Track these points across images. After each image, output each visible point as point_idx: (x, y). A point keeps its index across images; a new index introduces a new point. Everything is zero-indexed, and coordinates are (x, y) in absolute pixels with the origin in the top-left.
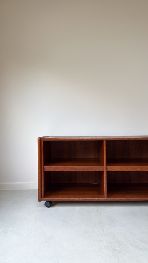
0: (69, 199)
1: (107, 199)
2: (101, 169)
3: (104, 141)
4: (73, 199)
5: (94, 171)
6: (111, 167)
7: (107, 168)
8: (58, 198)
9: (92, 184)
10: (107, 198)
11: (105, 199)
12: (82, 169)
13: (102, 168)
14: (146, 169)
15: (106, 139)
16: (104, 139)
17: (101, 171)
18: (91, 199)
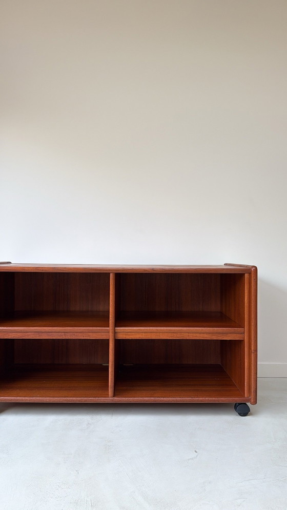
0: (30, 400)
1: (112, 400)
2: (103, 334)
3: (111, 274)
4: (39, 399)
5: (89, 338)
6: (125, 331)
7: (115, 333)
8: (8, 396)
9: (101, 364)
10: (114, 396)
11: (110, 399)
12: (63, 334)
13: (106, 331)
14: (198, 335)
15: (114, 270)
16: (109, 270)
17: (104, 337)
18: (79, 400)
